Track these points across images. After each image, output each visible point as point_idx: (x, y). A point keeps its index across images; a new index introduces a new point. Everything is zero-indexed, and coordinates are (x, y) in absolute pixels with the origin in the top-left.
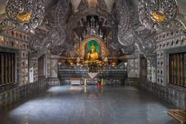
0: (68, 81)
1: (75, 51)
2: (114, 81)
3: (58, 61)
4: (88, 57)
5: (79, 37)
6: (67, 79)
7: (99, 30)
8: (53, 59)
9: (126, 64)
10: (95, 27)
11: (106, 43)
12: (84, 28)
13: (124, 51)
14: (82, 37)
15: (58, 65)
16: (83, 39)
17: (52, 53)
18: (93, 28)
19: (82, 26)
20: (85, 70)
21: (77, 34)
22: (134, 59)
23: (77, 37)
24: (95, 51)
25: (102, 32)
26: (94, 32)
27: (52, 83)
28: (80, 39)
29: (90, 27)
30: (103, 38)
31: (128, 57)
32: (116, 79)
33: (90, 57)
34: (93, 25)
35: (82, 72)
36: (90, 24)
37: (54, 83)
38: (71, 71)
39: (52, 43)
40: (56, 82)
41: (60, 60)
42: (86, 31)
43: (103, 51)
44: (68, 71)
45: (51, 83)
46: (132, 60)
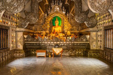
0: (34, 52)
1: (41, 25)
2: (77, 52)
3: (24, 34)
4: (53, 31)
5: (45, 13)
6: (32, 51)
7: (62, 8)
8: (18, 31)
9: (88, 36)
10: (59, 4)
11: (68, 19)
12: (49, 6)
13: (88, 24)
14: (47, 13)
15: (24, 38)
16: (48, 15)
17: (17, 26)
18: (57, 5)
19: (47, 3)
20: (49, 43)
21: (43, 11)
22: (97, 32)
23: (43, 13)
24: (59, 25)
25: (65, 8)
26: (58, 9)
27: (18, 54)
28: (46, 15)
29: (54, 4)
30: (66, 14)
31: (91, 29)
32: (79, 51)
33: (54, 30)
34: (57, 3)
35: (47, 44)
36: (55, 2)
37: (19, 55)
38: (36, 44)
39: (6, 10)
40: (21, 54)
41: (25, 33)
42: (51, 8)
43: (66, 26)
44: (34, 44)
45: (16, 55)
46: (95, 33)
